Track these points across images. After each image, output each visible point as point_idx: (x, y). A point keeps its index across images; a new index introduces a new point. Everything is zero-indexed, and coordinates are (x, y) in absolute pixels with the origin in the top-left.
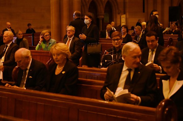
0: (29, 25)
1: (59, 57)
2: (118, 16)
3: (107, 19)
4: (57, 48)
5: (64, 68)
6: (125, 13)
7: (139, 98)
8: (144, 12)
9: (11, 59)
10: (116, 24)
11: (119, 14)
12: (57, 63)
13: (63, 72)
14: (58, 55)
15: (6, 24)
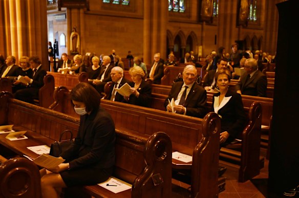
0: (129, 52)
1: (135, 78)
2: (197, 47)
3: (188, 48)
4: (134, 71)
5: (140, 85)
6: (202, 45)
7: (185, 108)
8: (215, 43)
9: (109, 77)
10: (195, 53)
11: (197, 45)
12: (134, 82)
13: (140, 89)
14: (134, 76)
15: (111, 51)
